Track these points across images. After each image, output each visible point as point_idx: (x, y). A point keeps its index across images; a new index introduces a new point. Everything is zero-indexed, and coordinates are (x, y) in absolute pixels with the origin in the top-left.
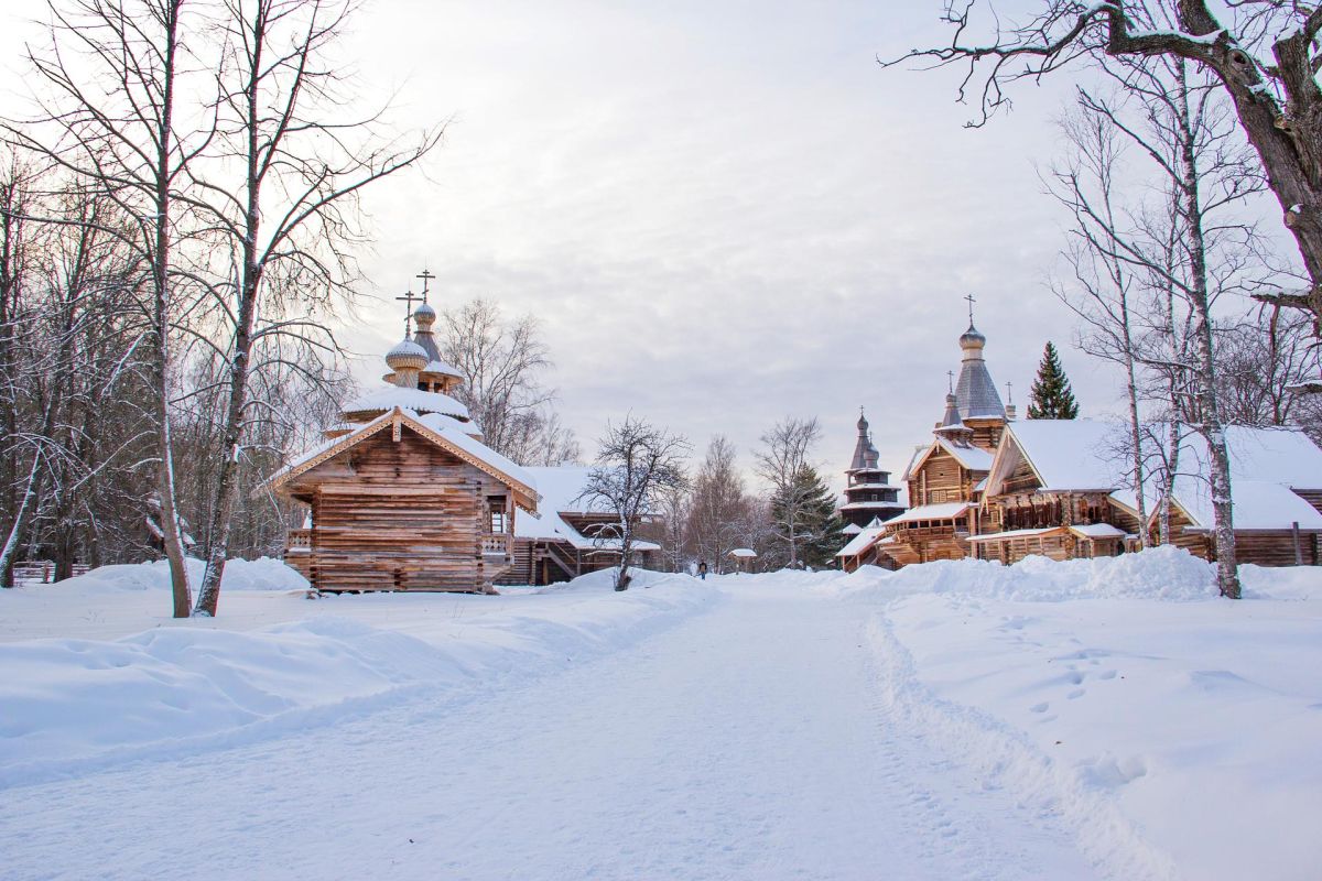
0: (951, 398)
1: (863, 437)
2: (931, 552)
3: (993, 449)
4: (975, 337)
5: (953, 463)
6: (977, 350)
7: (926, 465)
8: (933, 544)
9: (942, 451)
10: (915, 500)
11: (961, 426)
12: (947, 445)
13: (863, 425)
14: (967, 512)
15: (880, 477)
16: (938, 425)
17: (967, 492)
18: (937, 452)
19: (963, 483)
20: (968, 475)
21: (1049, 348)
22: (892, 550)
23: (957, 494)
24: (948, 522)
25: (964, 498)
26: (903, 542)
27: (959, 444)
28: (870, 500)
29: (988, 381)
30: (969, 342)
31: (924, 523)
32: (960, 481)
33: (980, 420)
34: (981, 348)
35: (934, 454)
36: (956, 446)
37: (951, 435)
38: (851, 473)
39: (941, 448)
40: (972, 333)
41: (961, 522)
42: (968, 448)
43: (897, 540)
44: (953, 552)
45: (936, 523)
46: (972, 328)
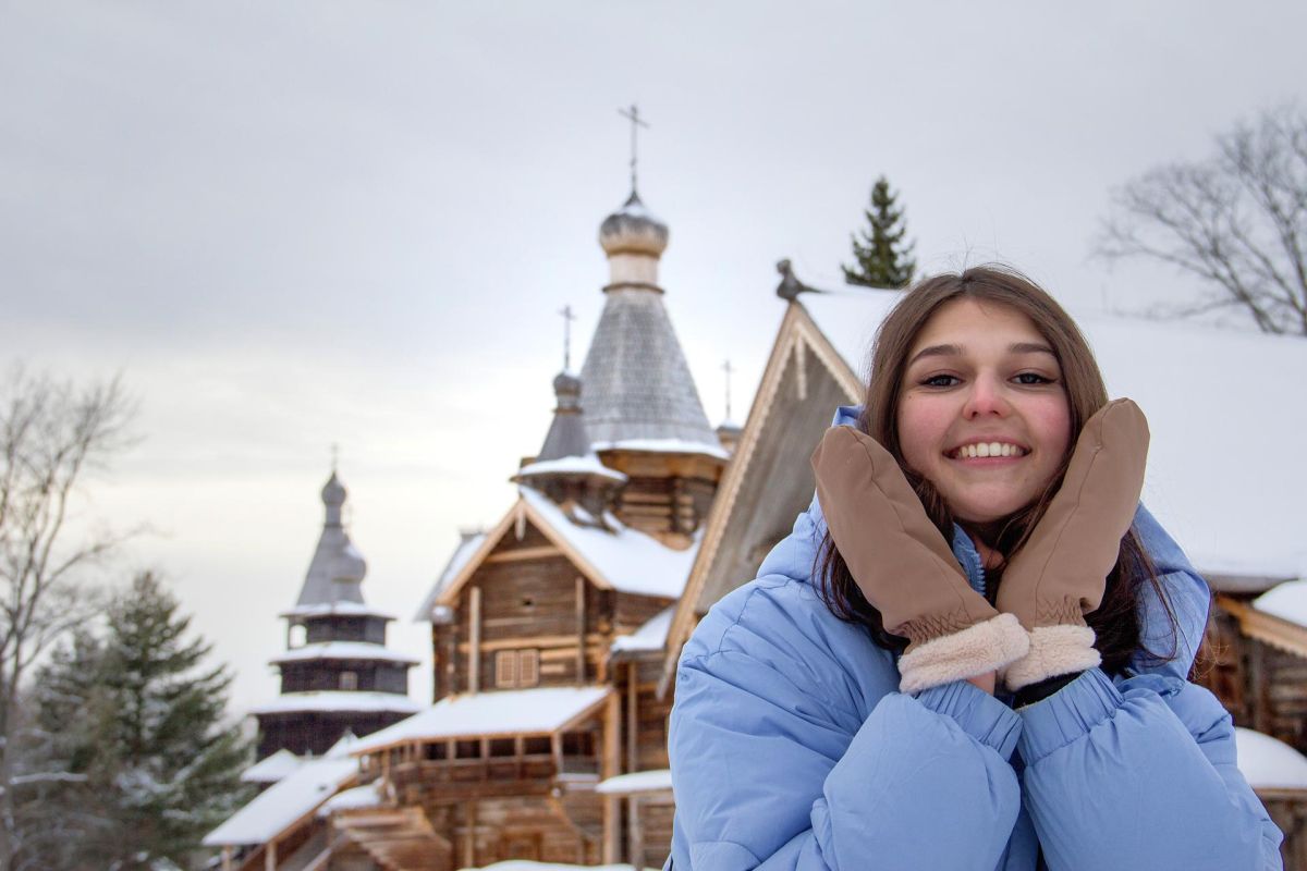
0: (565, 386)
1: (333, 525)
2: (486, 835)
3: (679, 540)
4: (639, 223)
5: (565, 570)
6: (644, 262)
7: (486, 575)
8: (494, 811)
9: (534, 535)
10: (447, 684)
11: (589, 464)
12: (550, 517)
13: (334, 495)
14: (597, 715)
15: (365, 626)
16: (525, 462)
17: (602, 658)
18: (520, 536)
19: (588, 630)
20: (607, 606)
21: (881, 196)
22: (369, 828)
23: (570, 663)
24: (540, 744)
25: (590, 674)
26: (403, 802)
27: (581, 514)
28: (335, 686)
29: (673, 347)
30: (626, 236)
31: (469, 747)
32: (579, 625)
33: (645, 455)
34: (654, 254)
35: (508, 541)
36: (575, 521)
37: (560, 489)
38: (293, 620)
39: (530, 526)
40: (634, 211)
41: (580, 744)
42: (605, 528)
43: (385, 796)
44: (552, 839)
45: (503, 746)
46: (634, 199)
